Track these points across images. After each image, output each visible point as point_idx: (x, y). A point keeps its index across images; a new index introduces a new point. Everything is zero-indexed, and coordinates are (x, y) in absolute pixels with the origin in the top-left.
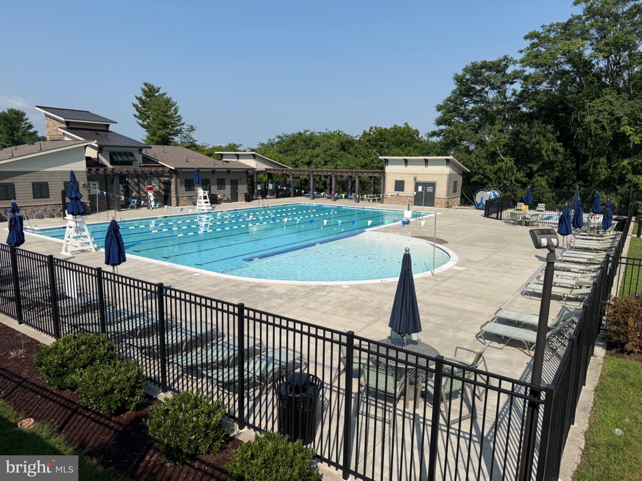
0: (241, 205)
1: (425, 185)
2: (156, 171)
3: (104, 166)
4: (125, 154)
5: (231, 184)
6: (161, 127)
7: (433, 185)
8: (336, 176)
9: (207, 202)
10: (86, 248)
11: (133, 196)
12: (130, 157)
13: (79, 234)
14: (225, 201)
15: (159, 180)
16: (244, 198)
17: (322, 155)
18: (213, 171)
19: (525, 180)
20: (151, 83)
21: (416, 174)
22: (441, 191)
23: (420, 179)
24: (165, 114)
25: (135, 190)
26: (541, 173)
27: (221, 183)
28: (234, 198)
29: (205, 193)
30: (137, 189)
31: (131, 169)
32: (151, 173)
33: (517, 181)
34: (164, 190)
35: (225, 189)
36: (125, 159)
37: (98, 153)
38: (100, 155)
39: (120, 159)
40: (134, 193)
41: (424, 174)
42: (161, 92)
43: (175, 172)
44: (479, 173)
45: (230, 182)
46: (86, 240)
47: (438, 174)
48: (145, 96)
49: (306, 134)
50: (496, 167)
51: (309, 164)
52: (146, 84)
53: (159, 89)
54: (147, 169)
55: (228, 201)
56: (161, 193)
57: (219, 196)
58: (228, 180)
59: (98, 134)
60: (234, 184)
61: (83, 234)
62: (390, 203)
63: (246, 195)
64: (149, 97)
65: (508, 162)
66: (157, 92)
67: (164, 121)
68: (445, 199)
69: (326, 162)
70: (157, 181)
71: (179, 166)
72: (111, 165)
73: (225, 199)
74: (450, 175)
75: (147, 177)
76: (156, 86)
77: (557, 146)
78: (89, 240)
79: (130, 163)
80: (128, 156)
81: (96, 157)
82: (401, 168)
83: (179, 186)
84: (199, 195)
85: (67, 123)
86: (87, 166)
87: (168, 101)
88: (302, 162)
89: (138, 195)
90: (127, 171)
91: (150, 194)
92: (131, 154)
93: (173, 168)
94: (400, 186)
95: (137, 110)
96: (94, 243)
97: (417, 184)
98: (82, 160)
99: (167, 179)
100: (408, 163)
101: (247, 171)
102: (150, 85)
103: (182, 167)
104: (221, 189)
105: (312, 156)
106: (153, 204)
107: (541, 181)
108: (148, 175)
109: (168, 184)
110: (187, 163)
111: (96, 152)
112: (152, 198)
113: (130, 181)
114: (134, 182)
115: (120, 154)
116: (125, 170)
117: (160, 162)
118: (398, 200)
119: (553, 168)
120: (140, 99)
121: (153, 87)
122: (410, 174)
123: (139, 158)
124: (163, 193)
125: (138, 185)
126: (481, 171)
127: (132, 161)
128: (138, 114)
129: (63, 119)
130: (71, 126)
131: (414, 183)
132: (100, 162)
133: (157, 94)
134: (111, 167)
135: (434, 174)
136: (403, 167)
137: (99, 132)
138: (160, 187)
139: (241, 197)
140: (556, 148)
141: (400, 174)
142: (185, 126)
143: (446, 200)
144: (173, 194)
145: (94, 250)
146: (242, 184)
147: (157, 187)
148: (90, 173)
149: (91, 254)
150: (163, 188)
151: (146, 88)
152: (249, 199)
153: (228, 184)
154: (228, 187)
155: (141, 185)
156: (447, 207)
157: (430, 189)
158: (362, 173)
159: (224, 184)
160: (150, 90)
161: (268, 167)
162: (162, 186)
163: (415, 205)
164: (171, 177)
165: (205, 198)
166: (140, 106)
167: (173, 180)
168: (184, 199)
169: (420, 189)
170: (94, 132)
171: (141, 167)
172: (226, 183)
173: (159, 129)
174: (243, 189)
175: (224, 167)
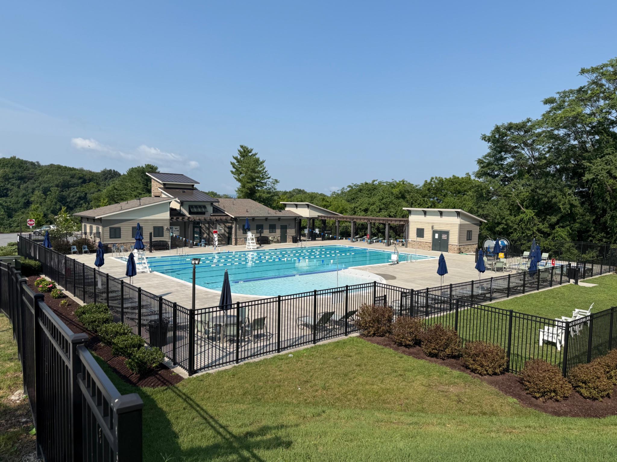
0: (289, 245)
1: (441, 233)
2: (221, 219)
3: (184, 215)
4: (200, 207)
5: (281, 229)
6: (249, 181)
7: (447, 233)
8: (371, 223)
9: (254, 243)
10: (145, 270)
11: (204, 237)
12: (203, 209)
13: (140, 262)
14: (275, 242)
15: (225, 225)
16: (291, 240)
17: (378, 203)
18: (266, 219)
19: (547, 230)
20: (246, 146)
21: (433, 223)
22: (454, 239)
23: (436, 228)
24: (253, 171)
25: (206, 232)
26: (561, 225)
27: (272, 228)
28: (283, 239)
29: (252, 236)
30: (207, 232)
31: (202, 217)
32: (217, 220)
33: (539, 231)
34: (228, 233)
35: (275, 232)
36: (199, 210)
37: (180, 206)
38: (181, 207)
39: (195, 210)
40: (205, 235)
41: (440, 224)
42: (253, 152)
43: (236, 219)
44: (503, 223)
45: (280, 227)
46: (144, 265)
47: (451, 224)
48: (241, 156)
49: (375, 183)
50: (518, 218)
51: (366, 210)
52: (242, 147)
53: (252, 150)
54: (214, 218)
55: (278, 242)
56: (225, 235)
57: (270, 238)
58: (278, 225)
59: (184, 192)
60: (284, 229)
61: (143, 262)
62: (412, 248)
63: (293, 237)
64: (243, 156)
65: (529, 213)
66: (250, 153)
67: (252, 176)
68: (457, 245)
69: (380, 209)
70: (223, 226)
71: (238, 215)
72: (189, 214)
73: (275, 240)
74: (461, 225)
75: (214, 223)
76: (249, 148)
77: (572, 200)
78: (146, 265)
79: (203, 213)
80: (201, 208)
81: (179, 209)
82: (422, 218)
83: (238, 230)
84: (248, 237)
85: (164, 184)
86: (171, 215)
87: (257, 160)
88: (360, 209)
89: (208, 237)
90: (199, 219)
91: (215, 236)
92: (205, 207)
93: (233, 217)
94: (420, 233)
95: (234, 167)
96: (149, 267)
97: (434, 232)
98: (167, 211)
99: (230, 225)
100: (427, 213)
101: (295, 219)
102: (245, 147)
103: (241, 216)
104: (273, 232)
105: (369, 204)
106: (217, 243)
107: (562, 232)
108: (215, 222)
109: (230, 228)
110: (247, 213)
111: (179, 205)
112: (216, 239)
113: (203, 226)
114: (206, 226)
115: (196, 207)
116: (198, 218)
117: (226, 213)
118: (420, 245)
119: (575, 221)
120: (236, 158)
121: (247, 149)
122: (428, 223)
123: (210, 209)
124: (227, 235)
125: (209, 229)
126: (504, 221)
127: (205, 212)
128: (234, 170)
129: (161, 182)
130: (167, 186)
131: (432, 231)
132: (181, 213)
133: (250, 154)
134: (189, 216)
135: (447, 224)
136: (422, 217)
137: (185, 191)
138: (225, 231)
139: (289, 238)
140: (571, 202)
141: (421, 222)
142: (270, 180)
143: (458, 247)
144: (233, 237)
145: (149, 272)
146: (291, 228)
147: (223, 231)
148: (172, 221)
149: (146, 274)
150: (227, 231)
151: (242, 150)
152: (295, 240)
153: (278, 229)
154: (278, 231)
155: (211, 229)
156: (459, 253)
157: (444, 237)
158: (391, 221)
159: (275, 228)
160: (245, 151)
161: (320, 214)
162: (227, 230)
163: (433, 250)
164: (232, 223)
165: (253, 239)
166: (237, 164)
167: (234, 226)
168: (241, 239)
169: (437, 236)
170: (181, 191)
171: (211, 216)
172: (276, 227)
173: (248, 183)
174: (291, 232)
175: (275, 215)
